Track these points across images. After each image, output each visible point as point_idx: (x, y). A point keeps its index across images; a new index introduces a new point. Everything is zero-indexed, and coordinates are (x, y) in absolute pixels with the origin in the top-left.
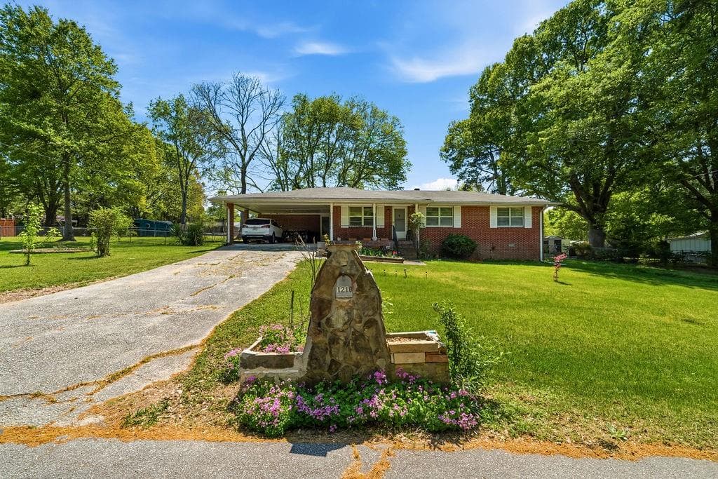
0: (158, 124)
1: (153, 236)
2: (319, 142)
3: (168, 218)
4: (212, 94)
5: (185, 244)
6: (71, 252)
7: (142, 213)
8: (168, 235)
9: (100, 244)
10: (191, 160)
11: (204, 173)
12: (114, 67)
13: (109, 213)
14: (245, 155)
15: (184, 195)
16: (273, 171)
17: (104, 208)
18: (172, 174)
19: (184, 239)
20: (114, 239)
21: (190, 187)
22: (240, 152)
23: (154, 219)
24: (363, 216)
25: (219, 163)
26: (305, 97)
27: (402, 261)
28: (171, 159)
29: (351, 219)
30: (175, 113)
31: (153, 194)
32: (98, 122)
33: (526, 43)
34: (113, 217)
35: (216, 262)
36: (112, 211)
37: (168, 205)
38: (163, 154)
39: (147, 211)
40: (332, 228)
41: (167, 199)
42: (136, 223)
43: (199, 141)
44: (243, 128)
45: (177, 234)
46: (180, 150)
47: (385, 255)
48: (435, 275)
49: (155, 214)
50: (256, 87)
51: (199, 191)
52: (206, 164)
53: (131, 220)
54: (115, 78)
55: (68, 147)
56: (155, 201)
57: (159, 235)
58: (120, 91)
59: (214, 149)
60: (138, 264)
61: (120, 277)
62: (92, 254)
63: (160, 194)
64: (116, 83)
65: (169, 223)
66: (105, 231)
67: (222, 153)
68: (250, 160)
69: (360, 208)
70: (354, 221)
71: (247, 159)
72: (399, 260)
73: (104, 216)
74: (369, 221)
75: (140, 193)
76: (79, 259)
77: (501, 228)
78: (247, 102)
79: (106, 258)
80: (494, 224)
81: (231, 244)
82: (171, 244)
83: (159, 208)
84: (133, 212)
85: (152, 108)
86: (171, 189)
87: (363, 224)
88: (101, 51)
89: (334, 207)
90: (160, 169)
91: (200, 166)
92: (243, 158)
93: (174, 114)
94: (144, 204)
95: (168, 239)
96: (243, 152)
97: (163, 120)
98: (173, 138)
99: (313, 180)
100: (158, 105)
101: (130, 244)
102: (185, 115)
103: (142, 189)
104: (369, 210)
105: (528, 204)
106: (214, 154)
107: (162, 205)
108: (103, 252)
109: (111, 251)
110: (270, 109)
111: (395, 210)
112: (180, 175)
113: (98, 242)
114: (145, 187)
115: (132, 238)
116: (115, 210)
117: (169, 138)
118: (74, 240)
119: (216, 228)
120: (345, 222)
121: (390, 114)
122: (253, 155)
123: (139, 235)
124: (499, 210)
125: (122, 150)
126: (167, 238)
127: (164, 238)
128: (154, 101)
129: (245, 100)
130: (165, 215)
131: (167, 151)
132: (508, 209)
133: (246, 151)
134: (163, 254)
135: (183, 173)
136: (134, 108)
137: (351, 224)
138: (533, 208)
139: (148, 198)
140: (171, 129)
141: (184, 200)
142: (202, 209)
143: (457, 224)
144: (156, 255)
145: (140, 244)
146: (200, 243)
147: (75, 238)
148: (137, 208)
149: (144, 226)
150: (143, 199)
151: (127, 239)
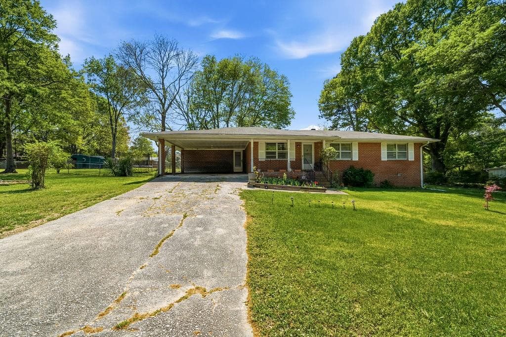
0: (92, 78)
1: (89, 168)
2: (224, 95)
3: (100, 154)
4: (138, 52)
5: (117, 175)
6: (6, 185)
7: (79, 151)
8: (102, 167)
9: (34, 176)
10: (119, 108)
11: (130, 119)
12: (53, 22)
13: (44, 147)
14: (165, 102)
15: (114, 136)
16: (183, 118)
17: (39, 142)
18: (104, 119)
19: (116, 171)
20: (51, 171)
21: (118, 129)
22: (161, 101)
23: (89, 155)
24: (277, 151)
25: (142, 110)
26: (213, 58)
27: (324, 190)
28: (102, 108)
29: (267, 153)
30: (106, 69)
31: (88, 135)
32: (38, 68)
33: (392, 17)
34: (49, 150)
35: (157, 195)
36: (48, 145)
37: (100, 144)
38: (96, 104)
39: (83, 148)
40: (252, 161)
41: (100, 139)
42: (74, 158)
43: (126, 92)
44: (163, 82)
45: (110, 166)
46: (110, 100)
47: (306, 185)
48: (361, 204)
49: (89, 151)
50: (174, 49)
51: (125, 133)
52: (132, 111)
53: (70, 155)
54: (54, 32)
55: (7, 88)
56: (89, 141)
57: (93, 167)
58: (59, 44)
59: (138, 99)
60: (74, 199)
61: (49, 220)
62: (27, 186)
63: (94, 135)
64: (55, 36)
65: (102, 157)
66: (40, 164)
67: (145, 102)
68: (168, 107)
69: (274, 144)
70: (269, 154)
71: (166, 106)
72: (322, 189)
73: (39, 149)
74: (283, 155)
75: (77, 133)
76: (10, 192)
77: (390, 161)
78: (167, 60)
79: (39, 192)
80: (384, 157)
81: (162, 175)
82: (105, 176)
83: (93, 146)
84: (71, 149)
85: (87, 65)
86: (102, 131)
87: (277, 158)
88: (40, 6)
89: (254, 143)
90: (93, 115)
91: (126, 112)
92: (163, 105)
93: (105, 71)
94: (80, 143)
95: (103, 170)
96: (163, 101)
97: (96, 75)
98: (105, 90)
99: (218, 124)
100: (92, 63)
101: (69, 175)
102: (115, 71)
103: (79, 130)
104: (283, 146)
105: (411, 141)
106: (138, 104)
107: (95, 144)
108: (37, 184)
109: (47, 183)
110: (184, 68)
111: (304, 145)
112: (111, 120)
113: (33, 174)
114: (82, 130)
115: (71, 170)
116: (51, 144)
117: (101, 89)
118: (16, 172)
119: (144, 161)
120: (262, 155)
121: (280, 73)
122: (171, 103)
123: (76, 167)
124: (388, 146)
125: (60, 94)
126: (101, 170)
127: (98, 170)
128: (89, 60)
129: (165, 59)
130: (98, 152)
131: (99, 102)
132: (395, 145)
133: (165, 100)
134: (99, 185)
135: (113, 118)
136: (72, 60)
137: (267, 157)
138: (414, 144)
139: (84, 138)
140: (103, 83)
141: (114, 139)
142: (127, 147)
143: (355, 157)
144: (92, 186)
145: (78, 175)
146: (130, 174)
147: (17, 170)
148: (75, 145)
149: (80, 160)
150: (80, 138)
151: (65, 171)
